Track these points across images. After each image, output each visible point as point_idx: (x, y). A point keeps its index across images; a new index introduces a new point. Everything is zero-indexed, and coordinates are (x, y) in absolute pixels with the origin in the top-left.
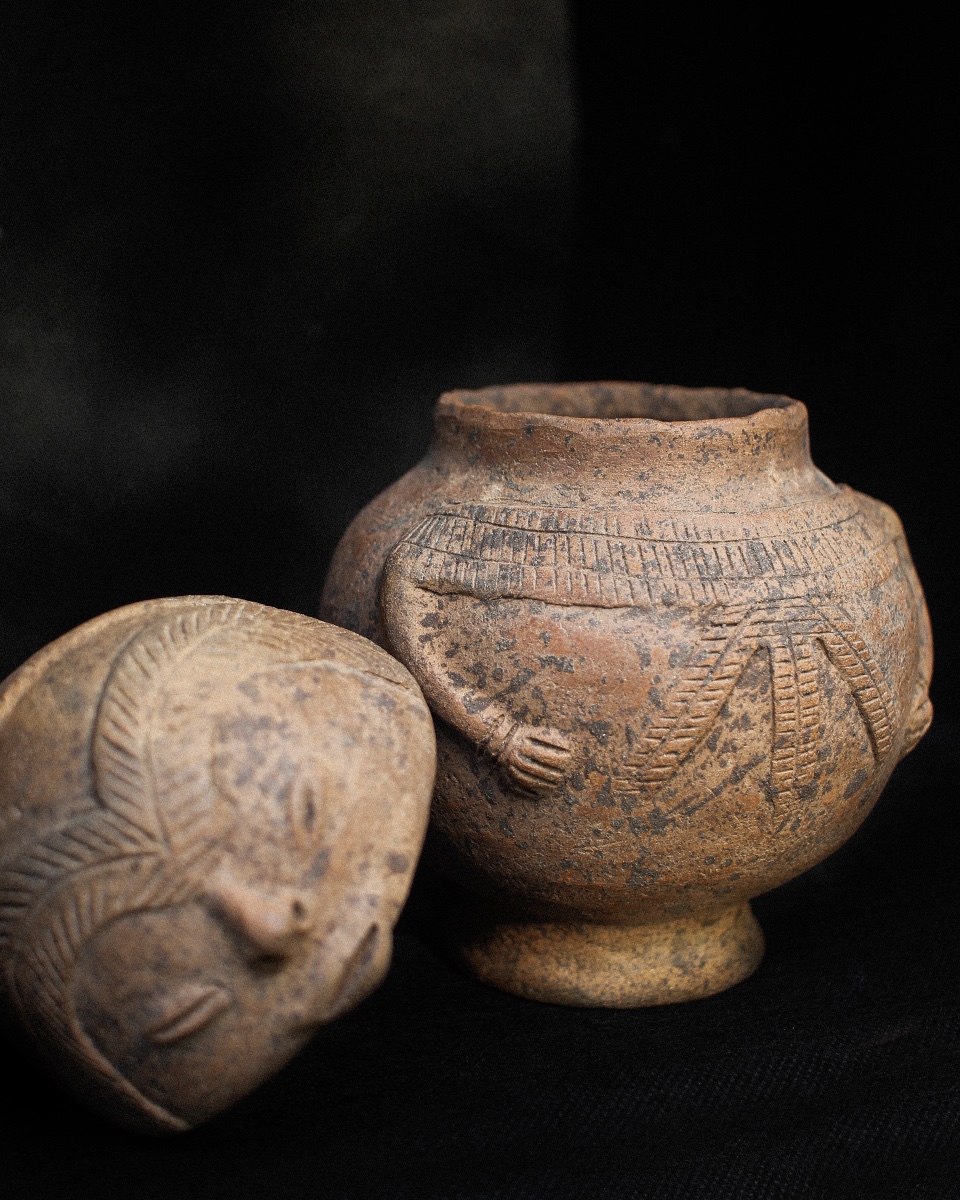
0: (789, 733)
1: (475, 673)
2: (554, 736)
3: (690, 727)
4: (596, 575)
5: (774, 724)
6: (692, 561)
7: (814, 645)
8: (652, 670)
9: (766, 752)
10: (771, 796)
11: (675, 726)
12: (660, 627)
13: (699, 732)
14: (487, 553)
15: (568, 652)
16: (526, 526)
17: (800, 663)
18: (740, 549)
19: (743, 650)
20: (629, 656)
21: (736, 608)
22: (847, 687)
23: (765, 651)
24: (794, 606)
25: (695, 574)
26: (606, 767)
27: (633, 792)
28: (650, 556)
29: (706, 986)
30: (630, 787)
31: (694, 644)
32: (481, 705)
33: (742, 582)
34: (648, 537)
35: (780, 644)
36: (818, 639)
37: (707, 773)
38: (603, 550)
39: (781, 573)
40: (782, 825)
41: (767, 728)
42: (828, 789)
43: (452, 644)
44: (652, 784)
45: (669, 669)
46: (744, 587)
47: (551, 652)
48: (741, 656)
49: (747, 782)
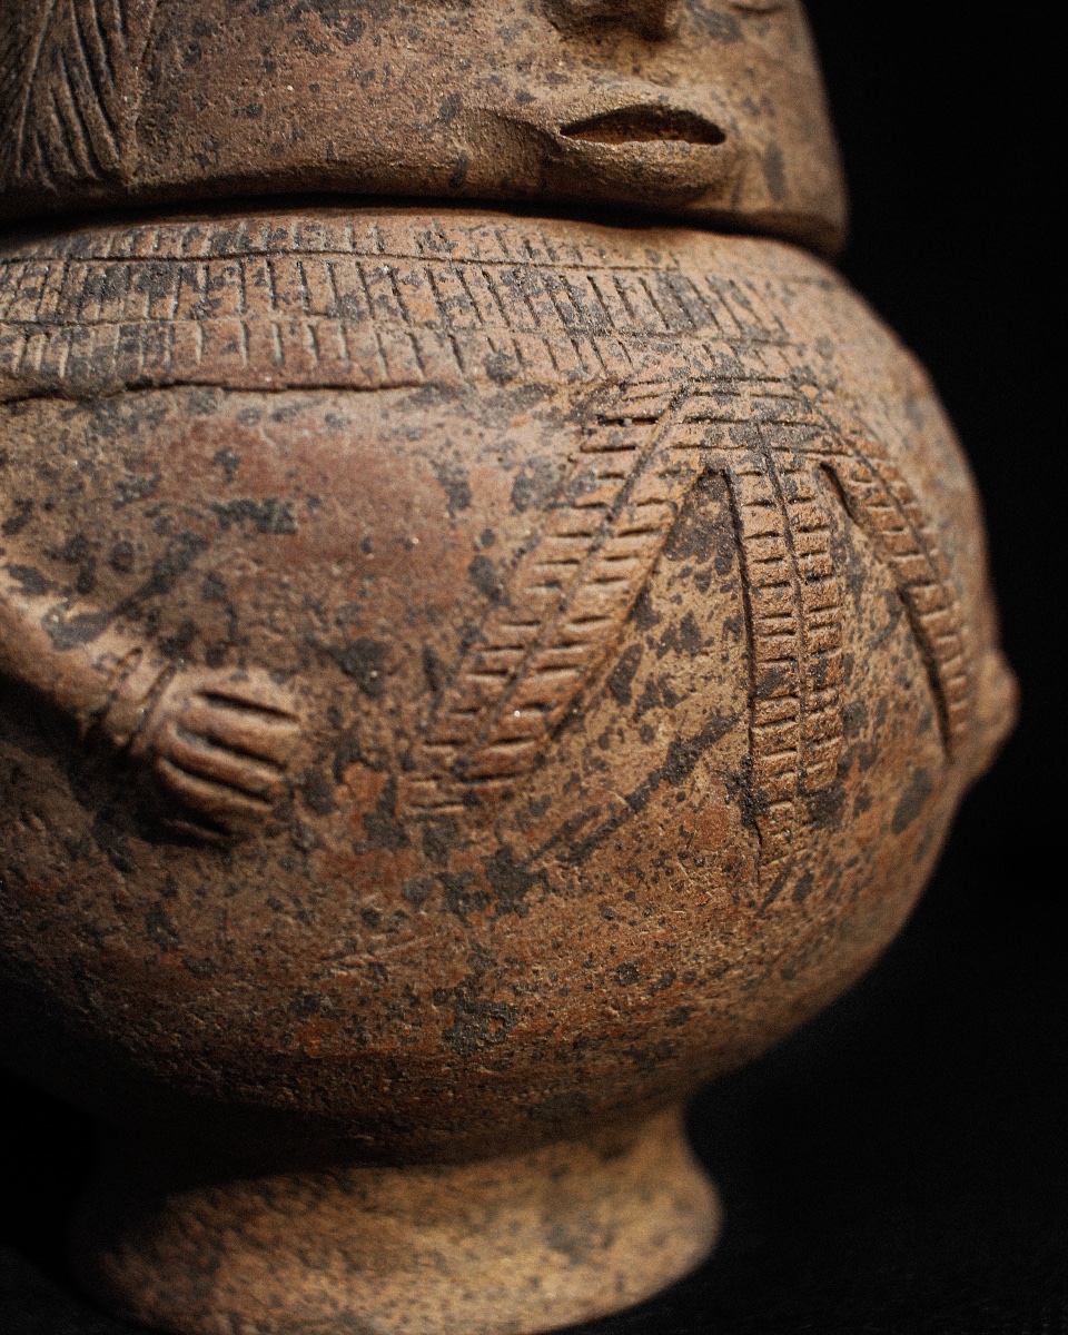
0: (784, 664)
1: (69, 560)
2: (257, 684)
3: (568, 643)
4: (336, 324)
5: (751, 642)
6: (545, 297)
7: (817, 476)
8: (477, 517)
9: (738, 708)
10: (753, 813)
11: (536, 644)
12: (486, 425)
13: (592, 655)
14: (93, 310)
15: (282, 489)
16: (178, 252)
17: (796, 508)
18: (643, 282)
19: (674, 473)
20: (423, 488)
21: (652, 388)
22: (888, 575)
23: (718, 481)
24: (767, 395)
25: (552, 322)
26: (382, 751)
27: (448, 809)
28: (452, 289)
29: (620, 1287)
30: (441, 797)
31: (564, 460)
32: (86, 629)
33: (657, 341)
34: (448, 255)
35: (749, 466)
36: (824, 466)
37: (613, 756)
38: (349, 280)
39: (733, 331)
40: (777, 887)
41: (737, 650)
42: (863, 804)
43: (17, 503)
44: (494, 784)
45: (512, 513)
46: (663, 350)
47: (241, 491)
48: (671, 486)
49: (701, 778)
